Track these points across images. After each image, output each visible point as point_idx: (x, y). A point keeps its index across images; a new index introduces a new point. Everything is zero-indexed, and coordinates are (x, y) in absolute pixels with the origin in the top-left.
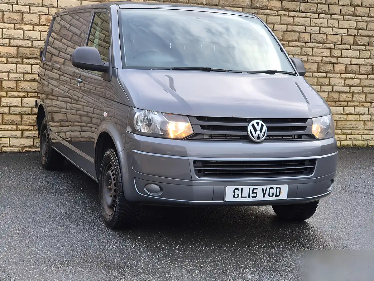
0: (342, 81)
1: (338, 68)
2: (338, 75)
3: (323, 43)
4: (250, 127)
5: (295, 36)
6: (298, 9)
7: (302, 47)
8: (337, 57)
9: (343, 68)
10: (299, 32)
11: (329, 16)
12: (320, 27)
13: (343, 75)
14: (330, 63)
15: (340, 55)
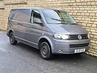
0: (95, 31)
1: (93, 25)
2: (93, 28)
3: (88, 16)
4: (79, 37)
5: (79, 14)
6: (81, 5)
7: (81, 18)
8: (93, 21)
9: (95, 26)
10: (81, 12)
11: (91, 6)
12: (88, 10)
13: (95, 28)
14: (90, 23)
15: (94, 21)
